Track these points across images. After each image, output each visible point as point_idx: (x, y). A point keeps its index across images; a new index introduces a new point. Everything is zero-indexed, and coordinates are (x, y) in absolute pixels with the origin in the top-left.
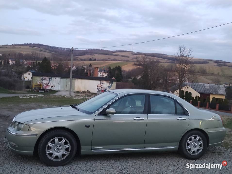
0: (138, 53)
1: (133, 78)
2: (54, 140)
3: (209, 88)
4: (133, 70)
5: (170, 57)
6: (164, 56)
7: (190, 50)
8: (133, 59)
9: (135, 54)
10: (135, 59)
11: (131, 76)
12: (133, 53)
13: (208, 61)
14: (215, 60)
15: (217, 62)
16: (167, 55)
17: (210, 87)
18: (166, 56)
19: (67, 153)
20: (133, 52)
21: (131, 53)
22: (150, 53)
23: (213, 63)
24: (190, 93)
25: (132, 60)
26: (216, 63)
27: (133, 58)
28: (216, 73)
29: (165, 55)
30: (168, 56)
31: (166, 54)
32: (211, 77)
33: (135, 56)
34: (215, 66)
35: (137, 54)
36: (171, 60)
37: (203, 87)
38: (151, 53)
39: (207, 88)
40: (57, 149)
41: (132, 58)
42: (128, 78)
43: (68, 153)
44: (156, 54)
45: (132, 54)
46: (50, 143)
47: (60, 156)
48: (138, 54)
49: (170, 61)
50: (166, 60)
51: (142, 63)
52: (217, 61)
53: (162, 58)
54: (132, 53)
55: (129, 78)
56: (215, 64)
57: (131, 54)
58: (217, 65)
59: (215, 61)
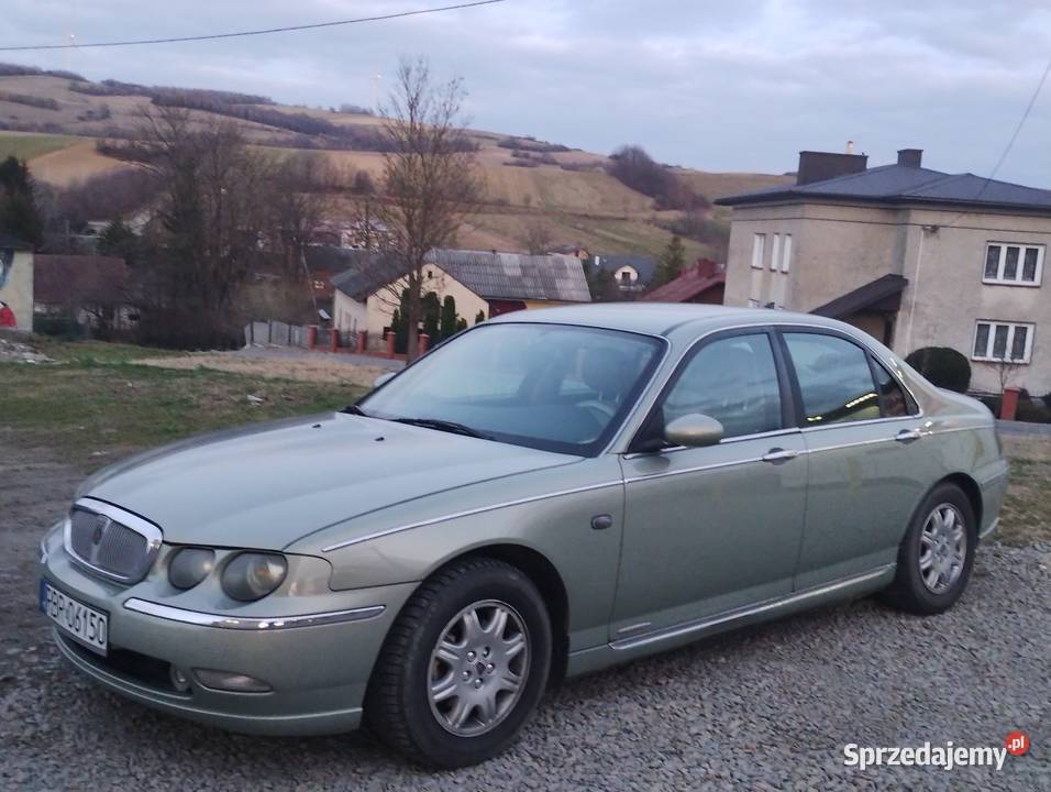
0: (111, 83)
1: (100, 226)
2: (461, 621)
3: (518, 272)
4: (95, 183)
5: (288, 112)
6: (259, 106)
7: (453, 82)
8: (81, 119)
9: (93, 91)
10: (97, 119)
11: (90, 220)
12: (81, 84)
13: (474, 141)
14: (504, 136)
15: (511, 144)
16: (275, 104)
17: (522, 267)
18: (267, 108)
19: (516, 683)
20: (81, 79)
21: (67, 83)
22: (181, 90)
23: (496, 148)
24: (450, 301)
25: (81, 125)
26: (510, 151)
27: (84, 115)
28: (515, 198)
29: (261, 100)
30: (275, 108)
31: (269, 100)
32: (499, 217)
33: (96, 102)
34: (506, 164)
35: (106, 88)
36: (297, 130)
37: (494, 271)
38: (187, 91)
39: (508, 272)
40: (475, 670)
41: (78, 113)
42: (71, 227)
43: (520, 682)
44: (213, 94)
45: (73, 89)
46: (446, 644)
47: (489, 706)
48: (111, 93)
49: (293, 135)
50: (270, 130)
51: (165, 146)
52: (512, 138)
53: (246, 117)
54: (74, 82)
55: (80, 227)
56: (507, 155)
57: (71, 89)
58: (514, 159)
59: (502, 139)
